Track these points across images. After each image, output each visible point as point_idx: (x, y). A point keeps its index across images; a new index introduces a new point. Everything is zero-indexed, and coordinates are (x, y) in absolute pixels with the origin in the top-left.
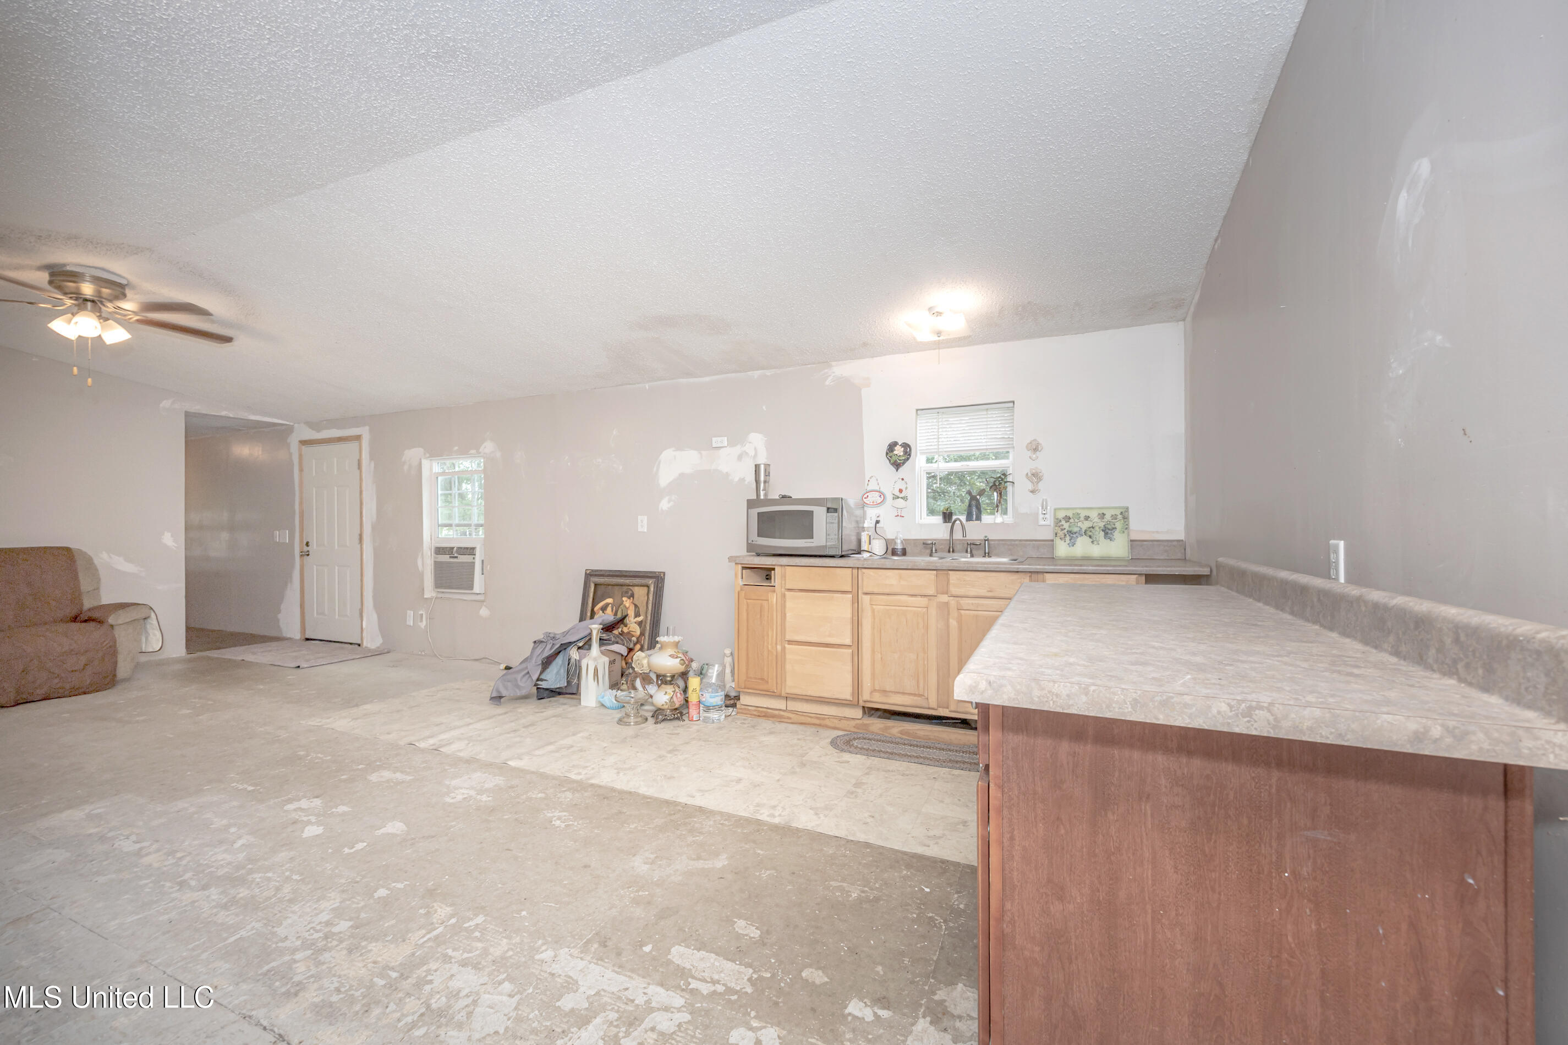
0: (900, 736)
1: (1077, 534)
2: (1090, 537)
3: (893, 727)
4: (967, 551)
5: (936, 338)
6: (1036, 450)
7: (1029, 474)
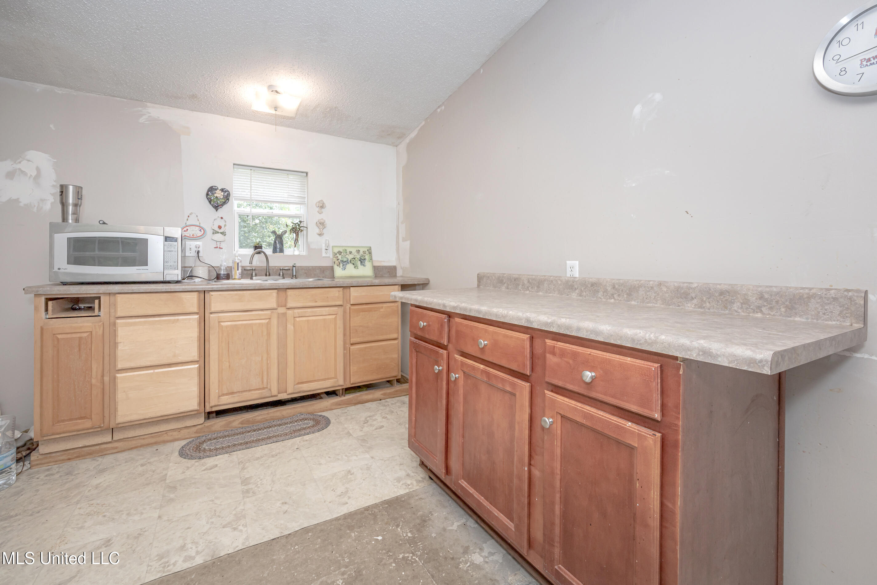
0: (240, 425)
1: (346, 262)
2: (353, 264)
3: (234, 421)
4: (279, 275)
5: (273, 112)
6: (322, 207)
7: (318, 223)
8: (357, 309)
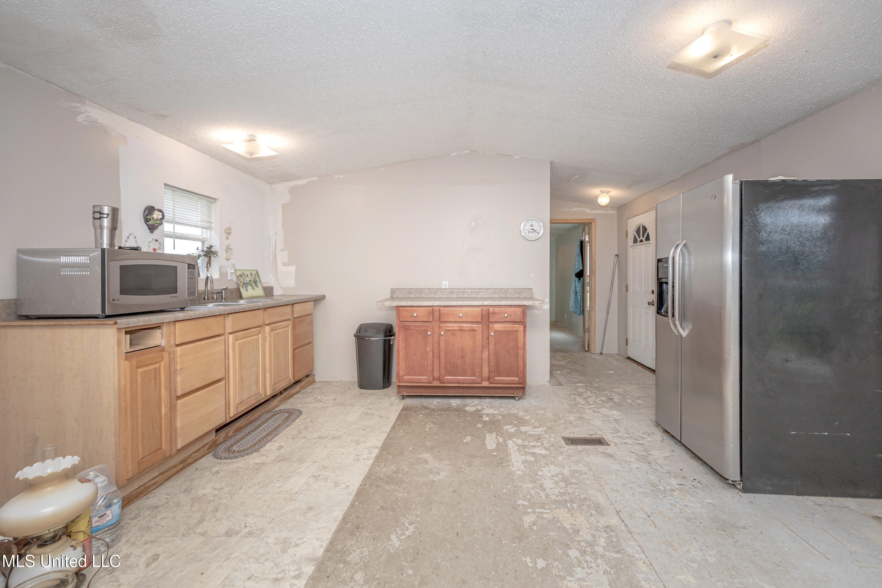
1: (247, 285)
2: (251, 286)
6: (229, 233)
7: (226, 248)
8: (297, 321)
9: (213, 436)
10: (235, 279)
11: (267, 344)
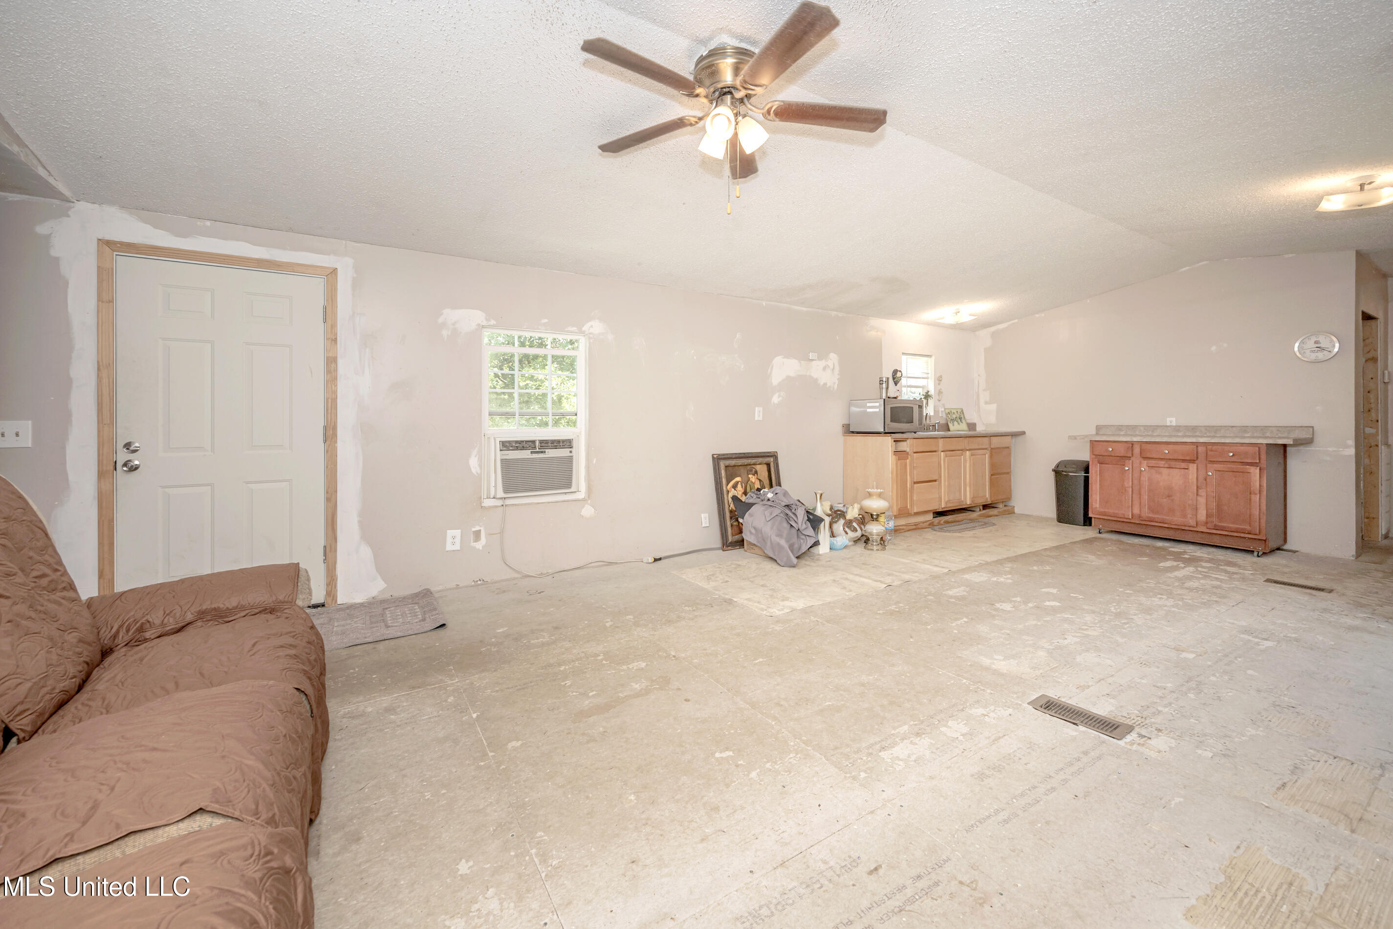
6: (940, 380)
7: (938, 392)
8: (994, 451)
9: (930, 517)
10: (944, 416)
11: (968, 465)
